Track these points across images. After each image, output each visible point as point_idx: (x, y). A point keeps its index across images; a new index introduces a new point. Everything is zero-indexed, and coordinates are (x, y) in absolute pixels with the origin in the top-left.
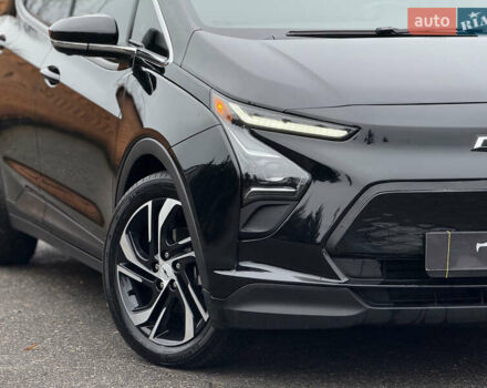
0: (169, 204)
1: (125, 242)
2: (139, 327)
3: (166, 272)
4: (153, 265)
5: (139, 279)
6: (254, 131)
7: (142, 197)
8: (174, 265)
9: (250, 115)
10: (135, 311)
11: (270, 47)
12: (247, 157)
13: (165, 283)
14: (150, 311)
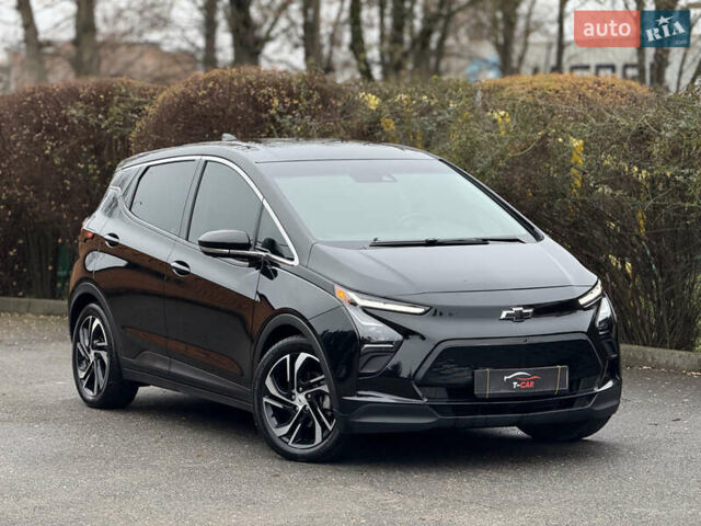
0: (303, 357)
1: (269, 383)
2: (280, 437)
3: (300, 401)
4: (290, 396)
5: (280, 406)
6: (365, 309)
7: (282, 352)
8: (306, 396)
9: (362, 298)
10: (277, 427)
11: (364, 255)
12: (363, 326)
13: (300, 408)
14: (289, 426)
